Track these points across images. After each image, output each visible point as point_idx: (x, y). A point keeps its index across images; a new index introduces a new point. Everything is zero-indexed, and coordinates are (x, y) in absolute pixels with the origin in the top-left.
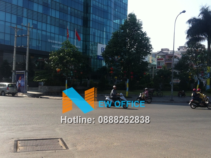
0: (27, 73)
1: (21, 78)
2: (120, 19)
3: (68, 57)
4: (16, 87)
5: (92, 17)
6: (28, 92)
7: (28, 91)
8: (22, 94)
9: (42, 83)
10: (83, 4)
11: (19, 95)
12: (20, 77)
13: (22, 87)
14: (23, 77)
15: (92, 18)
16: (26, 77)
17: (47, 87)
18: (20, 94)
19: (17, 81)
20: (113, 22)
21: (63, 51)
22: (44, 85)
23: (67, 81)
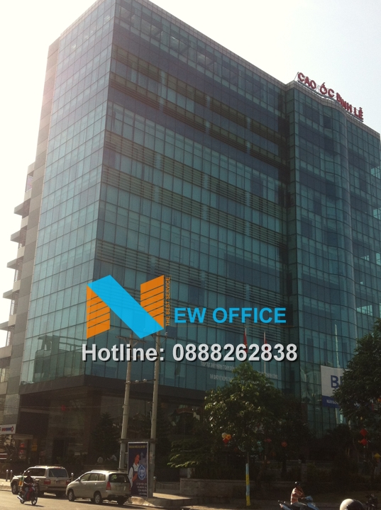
0: (153, 447)
1: (140, 459)
2: (373, 303)
3: (250, 404)
4: (128, 482)
5: (303, 302)
6: (155, 495)
7: (155, 492)
8: (141, 501)
9: (189, 470)
10: (278, 275)
11: (134, 503)
12: (138, 456)
13: (142, 481)
14: (145, 456)
15: (304, 306)
16: (151, 455)
17: (199, 483)
18: (136, 499)
19: (131, 465)
20: (357, 312)
21: (235, 388)
22: (193, 477)
23: (249, 467)
